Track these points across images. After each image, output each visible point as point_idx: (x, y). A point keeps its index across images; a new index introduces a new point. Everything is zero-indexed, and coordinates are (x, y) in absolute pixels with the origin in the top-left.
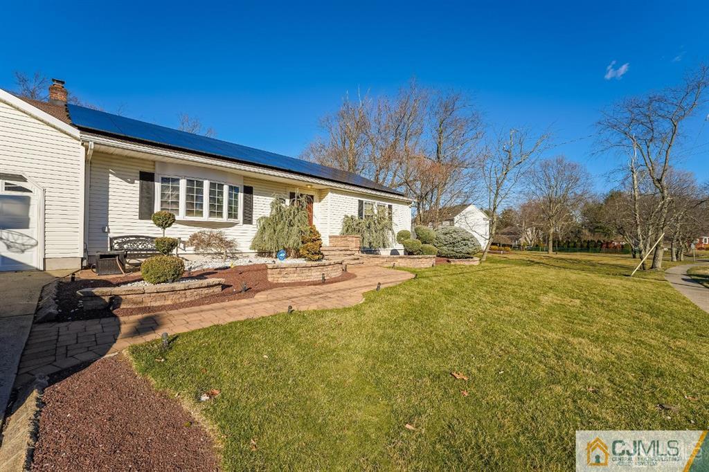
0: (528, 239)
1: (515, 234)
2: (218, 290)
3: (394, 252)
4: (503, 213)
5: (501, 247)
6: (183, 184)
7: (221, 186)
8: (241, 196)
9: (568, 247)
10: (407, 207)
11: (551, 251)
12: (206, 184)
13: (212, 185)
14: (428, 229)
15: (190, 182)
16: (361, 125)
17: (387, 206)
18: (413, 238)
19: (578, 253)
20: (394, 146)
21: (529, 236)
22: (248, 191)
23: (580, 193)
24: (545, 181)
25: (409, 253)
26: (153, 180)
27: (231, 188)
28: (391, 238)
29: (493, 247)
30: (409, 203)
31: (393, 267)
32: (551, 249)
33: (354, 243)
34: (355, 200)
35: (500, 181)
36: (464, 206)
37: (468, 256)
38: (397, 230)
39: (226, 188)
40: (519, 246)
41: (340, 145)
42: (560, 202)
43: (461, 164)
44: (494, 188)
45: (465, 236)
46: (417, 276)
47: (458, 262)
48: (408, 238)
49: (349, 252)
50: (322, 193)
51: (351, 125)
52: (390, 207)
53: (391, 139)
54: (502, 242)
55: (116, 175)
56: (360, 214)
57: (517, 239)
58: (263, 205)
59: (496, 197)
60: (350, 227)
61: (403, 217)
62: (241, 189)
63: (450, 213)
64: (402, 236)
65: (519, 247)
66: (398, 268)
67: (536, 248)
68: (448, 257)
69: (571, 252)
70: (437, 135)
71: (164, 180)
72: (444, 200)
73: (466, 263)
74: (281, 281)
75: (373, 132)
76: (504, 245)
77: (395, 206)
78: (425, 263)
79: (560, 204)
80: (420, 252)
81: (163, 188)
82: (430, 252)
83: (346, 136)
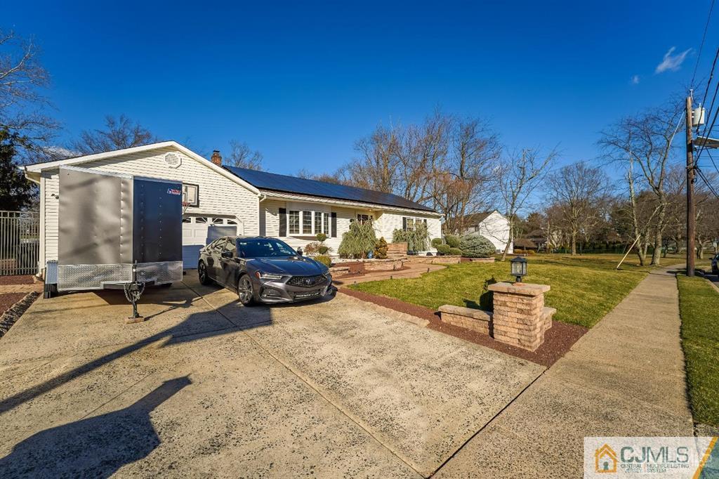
0: (554, 242)
1: (540, 237)
2: (347, 272)
3: (429, 254)
4: (529, 217)
5: (525, 250)
6: (301, 214)
7: (320, 214)
8: (330, 219)
9: (594, 248)
10: (438, 220)
11: (574, 253)
12: (313, 213)
13: (316, 214)
14: (456, 236)
15: (305, 213)
16: (394, 147)
17: (423, 221)
18: (444, 244)
19: (604, 254)
20: (422, 167)
21: (555, 239)
22: (334, 215)
23: (601, 197)
24: (566, 187)
25: (440, 254)
26: (285, 213)
27: (325, 214)
28: (428, 244)
29: (516, 250)
30: (439, 217)
31: (432, 263)
32: (575, 251)
33: (403, 247)
34: (400, 218)
35: (515, 194)
36: (487, 213)
37: (485, 256)
38: (432, 238)
39: (323, 214)
40: (545, 248)
41: (374, 163)
42: (581, 206)
43: (483, 179)
44: (510, 200)
45: (483, 242)
46: (448, 267)
47: (478, 261)
48: (440, 243)
49: (400, 255)
50: (378, 214)
51: (384, 148)
52: (425, 221)
53: (420, 160)
54: (526, 245)
55: (268, 212)
56: (404, 227)
57: (544, 243)
58: (344, 225)
59: (512, 207)
60: (398, 237)
61: (435, 228)
62: (330, 214)
63: (475, 220)
64: (436, 243)
65: (545, 250)
66: (435, 264)
67: (562, 250)
68: (471, 257)
69: (597, 253)
70: (459, 156)
71: (291, 212)
72: (468, 209)
73: (484, 261)
74: (372, 269)
75: (405, 153)
76: (527, 249)
77: (428, 219)
78: (453, 261)
79: (581, 208)
80: (450, 253)
81: (290, 217)
82: (457, 253)
83: (380, 157)
